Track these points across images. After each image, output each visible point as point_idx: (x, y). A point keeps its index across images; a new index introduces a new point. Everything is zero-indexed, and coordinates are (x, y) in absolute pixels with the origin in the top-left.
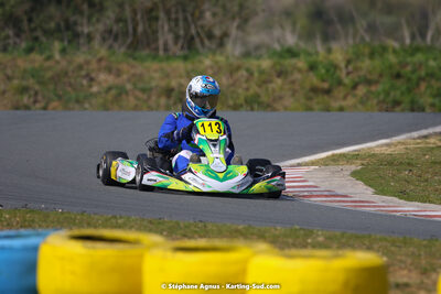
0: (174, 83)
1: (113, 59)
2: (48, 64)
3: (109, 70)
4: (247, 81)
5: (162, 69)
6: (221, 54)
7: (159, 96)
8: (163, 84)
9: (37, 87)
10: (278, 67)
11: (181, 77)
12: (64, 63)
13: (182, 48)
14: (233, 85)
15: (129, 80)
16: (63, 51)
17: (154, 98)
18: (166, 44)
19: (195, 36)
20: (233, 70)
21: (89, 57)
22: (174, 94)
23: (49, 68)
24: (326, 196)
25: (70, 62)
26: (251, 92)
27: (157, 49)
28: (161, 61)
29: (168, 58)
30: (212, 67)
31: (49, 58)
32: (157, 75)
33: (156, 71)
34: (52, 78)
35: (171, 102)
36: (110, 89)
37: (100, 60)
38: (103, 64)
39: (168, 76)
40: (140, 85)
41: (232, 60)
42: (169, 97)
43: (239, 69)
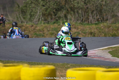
0: (92, 31)
1: (76, 25)
2: (59, 27)
3: (75, 28)
4: (112, 30)
5: (90, 27)
6: (105, 23)
7: (89, 34)
8: (90, 31)
9: (56, 33)
13: (96, 21)
14: (109, 31)
15: (80, 31)
16: (63, 23)
17: (87, 35)
18: (91, 20)
19: (99, 18)
22: (93, 34)
24: (99, 57)
26: (114, 33)
27: (89, 22)
28: (90, 25)
29: (92, 24)
30: (103, 26)
31: (59, 25)
33: (88, 28)
35: (92, 36)
36: (75, 33)
38: (74, 26)
39: (91, 29)
40: (84, 32)
41: (108, 24)
42: (91, 35)
43: (110, 27)
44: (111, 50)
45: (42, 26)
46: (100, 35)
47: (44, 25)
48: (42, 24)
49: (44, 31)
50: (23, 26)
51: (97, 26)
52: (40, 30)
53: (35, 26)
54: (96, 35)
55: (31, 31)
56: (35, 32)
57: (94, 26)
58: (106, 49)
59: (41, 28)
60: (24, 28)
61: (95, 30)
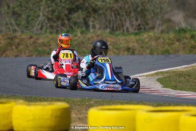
0: (131, 45)
1: (104, 35)
2: (75, 38)
4: (163, 43)
5: (126, 39)
6: (152, 32)
7: (124, 51)
8: (126, 45)
10: (177, 37)
11: (134, 42)
12: (82, 38)
13: (135, 29)
14: (157, 45)
16: (82, 33)
17: (122, 52)
18: (127, 28)
19: (141, 24)
20: (157, 39)
21: (93, 35)
22: (131, 51)
23: (76, 40)
25: (84, 37)
26: (165, 48)
27: (123, 30)
28: (126, 36)
29: (129, 34)
30: (147, 38)
31: (76, 35)
32: (123, 42)
33: (123, 40)
34: (77, 45)
35: (130, 53)
37: (98, 36)
40: (116, 47)
41: (156, 34)
42: (128, 51)
43: (159, 38)
44: (161, 77)
45: (47, 37)
46: (142, 52)
47: (50, 36)
48: (47, 34)
49: (50, 45)
50: (15, 37)
51: (137, 37)
52: (44, 45)
53: (35, 37)
54: (136, 52)
55: (29, 45)
56: (36, 46)
57: (133, 37)
58: (152, 75)
59: (46, 41)
60: (17, 40)
61: (135, 44)
